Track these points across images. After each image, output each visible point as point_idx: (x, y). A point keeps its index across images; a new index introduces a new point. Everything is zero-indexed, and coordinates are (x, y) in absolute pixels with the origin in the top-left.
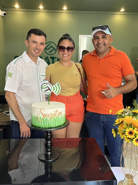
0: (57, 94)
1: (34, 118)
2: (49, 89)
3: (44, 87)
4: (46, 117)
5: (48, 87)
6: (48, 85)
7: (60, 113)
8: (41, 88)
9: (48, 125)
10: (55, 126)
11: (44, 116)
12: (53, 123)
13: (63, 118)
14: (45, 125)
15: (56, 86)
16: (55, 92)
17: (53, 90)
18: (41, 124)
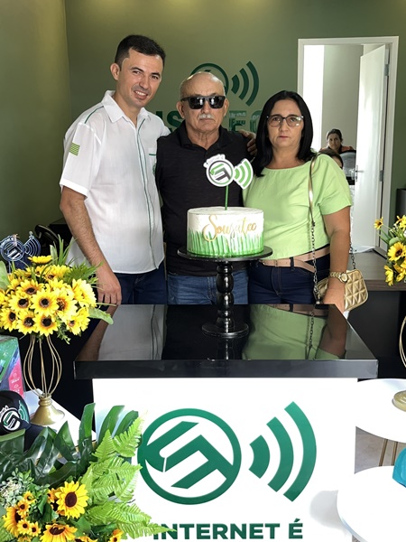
0: (244, 185)
1: (195, 237)
2: (226, 174)
3: (215, 171)
4: (222, 233)
5: (224, 170)
6: (225, 166)
7: (253, 226)
8: (209, 172)
9: (226, 251)
10: (241, 254)
11: (218, 229)
12: (237, 246)
13: (258, 237)
14: (221, 251)
15: (242, 167)
16: (240, 181)
17: (237, 177)
18: (211, 249)
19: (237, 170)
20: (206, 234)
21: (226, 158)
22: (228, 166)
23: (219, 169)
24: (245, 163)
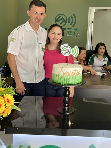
0: (75, 56)
1: (56, 76)
2: (69, 52)
3: (64, 50)
5: (68, 50)
10: (74, 84)
11: (65, 74)
12: (72, 80)
13: (80, 77)
15: (75, 49)
16: (74, 54)
17: (72, 53)
18: (62, 81)
19: (73, 50)
20: (60, 75)
21: (69, 45)
22: (69, 48)
23: (66, 49)
24: (76, 47)
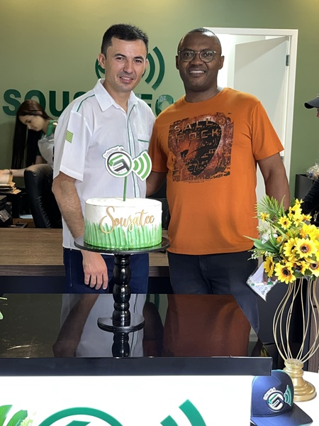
0: (143, 177)
1: (92, 229)
2: (125, 166)
3: (114, 161)
4: (119, 226)
5: (123, 161)
6: (124, 157)
7: (150, 219)
8: (108, 163)
10: (138, 247)
11: (115, 222)
12: (134, 238)
13: (155, 229)
14: (118, 243)
15: (140, 159)
16: (139, 173)
17: (135, 169)
18: (108, 241)
19: (135, 162)
20: (103, 224)
23: (118, 160)
24: (144, 155)
